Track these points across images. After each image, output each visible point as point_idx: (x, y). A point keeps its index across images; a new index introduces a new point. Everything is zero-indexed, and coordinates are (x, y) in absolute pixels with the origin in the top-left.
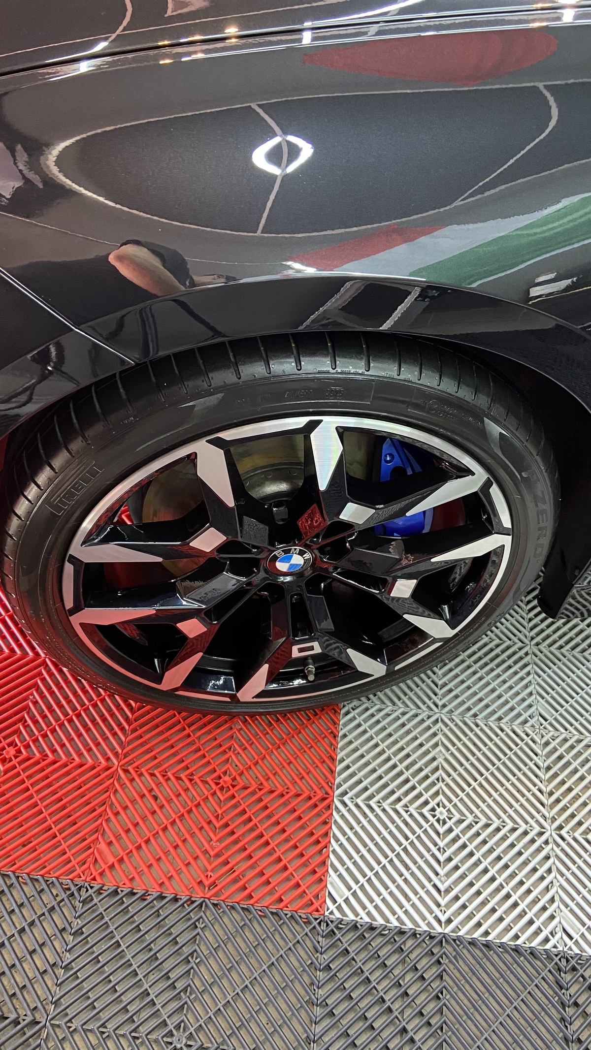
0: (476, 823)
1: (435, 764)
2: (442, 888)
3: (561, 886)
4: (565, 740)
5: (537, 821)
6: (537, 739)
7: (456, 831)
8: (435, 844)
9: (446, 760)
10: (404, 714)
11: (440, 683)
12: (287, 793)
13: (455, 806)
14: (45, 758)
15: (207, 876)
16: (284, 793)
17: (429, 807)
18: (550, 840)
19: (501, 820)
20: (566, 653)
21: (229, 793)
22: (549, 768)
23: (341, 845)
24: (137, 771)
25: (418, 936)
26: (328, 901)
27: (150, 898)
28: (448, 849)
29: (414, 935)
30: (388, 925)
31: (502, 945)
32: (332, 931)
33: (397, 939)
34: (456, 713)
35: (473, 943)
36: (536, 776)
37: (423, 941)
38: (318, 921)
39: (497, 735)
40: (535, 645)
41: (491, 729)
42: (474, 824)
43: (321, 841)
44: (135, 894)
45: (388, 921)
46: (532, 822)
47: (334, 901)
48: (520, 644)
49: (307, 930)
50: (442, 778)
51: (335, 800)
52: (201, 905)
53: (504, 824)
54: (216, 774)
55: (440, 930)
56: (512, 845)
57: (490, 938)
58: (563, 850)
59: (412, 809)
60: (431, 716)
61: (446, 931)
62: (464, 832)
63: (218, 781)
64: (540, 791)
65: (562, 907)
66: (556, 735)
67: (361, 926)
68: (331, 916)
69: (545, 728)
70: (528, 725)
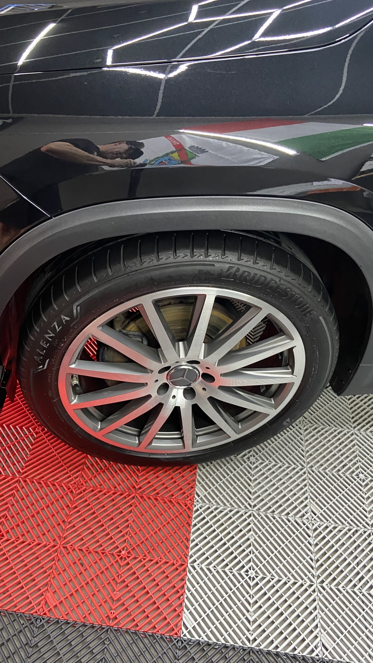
0: (273, 579)
1: (248, 542)
2: (251, 619)
3: (322, 618)
4: (327, 527)
5: (309, 578)
6: (310, 526)
7: (261, 585)
8: (248, 593)
9: (255, 540)
10: (231, 511)
11: (252, 491)
12: (160, 561)
13: (260, 569)
14: (17, 539)
15: (111, 613)
16: (158, 561)
17: (245, 569)
18: (316, 590)
19: (287, 577)
20: (328, 473)
21: (126, 562)
22: (317, 545)
23: (192, 594)
24: (71, 548)
25: (236, 649)
26: (183, 628)
27: (77, 626)
28: (255, 595)
29: (234, 648)
30: (218, 642)
31: (286, 654)
32: (185, 646)
33: (223, 651)
34: (262, 510)
35: (269, 653)
36: (309, 550)
37: (239, 652)
38: (176, 640)
39: (286, 524)
40: (309, 467)
41: (283, 521)
42: (271, 580)
43: (179, 592)
44: (69, 623)
45: (218, 640)
46: (306, 578)
47: (187, 628)
48: (300, 467)
49: (170, 646)
50: (253, 551)
51: (189, 565)
52: (107, 631)
53: (289, 580)
54: (118, 550)
55: (249, 646)
56: (294, 593)
57: (278, 650)
58: (324, 596)
59: (234, 571)
60: (247, 512)
61: (253, 646)
62: (265, 585)
63: (119, 554)
64: (312, 560)
65: (322, 630)
66: (321, 524)
67: (202, 643)
68: (184, 637)
69: (315, 520)
70: (305, 517)
